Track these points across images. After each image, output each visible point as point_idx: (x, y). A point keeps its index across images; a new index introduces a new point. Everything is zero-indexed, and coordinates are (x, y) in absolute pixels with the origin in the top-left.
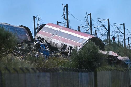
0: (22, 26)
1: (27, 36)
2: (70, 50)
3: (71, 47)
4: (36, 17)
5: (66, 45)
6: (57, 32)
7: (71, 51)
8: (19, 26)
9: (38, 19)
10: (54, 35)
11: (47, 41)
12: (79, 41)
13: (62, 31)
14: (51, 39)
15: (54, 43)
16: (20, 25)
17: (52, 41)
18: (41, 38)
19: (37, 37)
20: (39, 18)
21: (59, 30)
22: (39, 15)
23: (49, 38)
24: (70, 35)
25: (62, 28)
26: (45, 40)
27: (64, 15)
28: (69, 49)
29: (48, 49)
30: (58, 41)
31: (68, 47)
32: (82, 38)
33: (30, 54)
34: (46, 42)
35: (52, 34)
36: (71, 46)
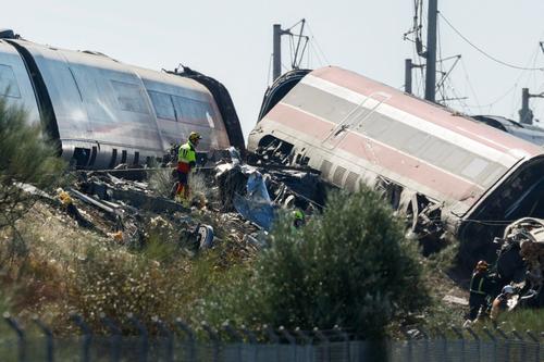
0: (188, 73)
1: (212, 125)
2: (416, 214)
3: (422, 200)
4: (288, 32)
5: (401, 189)
6: (363, 116)
7: (420, 218)
8: (176, 73)
9: (296, 39)
10: (343, 128)
11: (308, 159)
12: (464, 172)
13: (385, 109)
14: (330, 152)
15: (341, 171)
16: (181, 70)
17: (332, 159)
18: (279, 140)
19: (262, 135)
20: (301, 36)
21: (370, 103)
22: (304, 21)
23: (317, 142)
24: (426, 134)
25: (389, 96)
26: (299, 156)
27: (418, 28)
28: (415, 207)
29: (287, 201)
30: (363, 162)
31: (407, 197)
32: (484, 155)
33: (160, 223)
34: (303, 161)
35: (337, 126)
36: (421, 192)
